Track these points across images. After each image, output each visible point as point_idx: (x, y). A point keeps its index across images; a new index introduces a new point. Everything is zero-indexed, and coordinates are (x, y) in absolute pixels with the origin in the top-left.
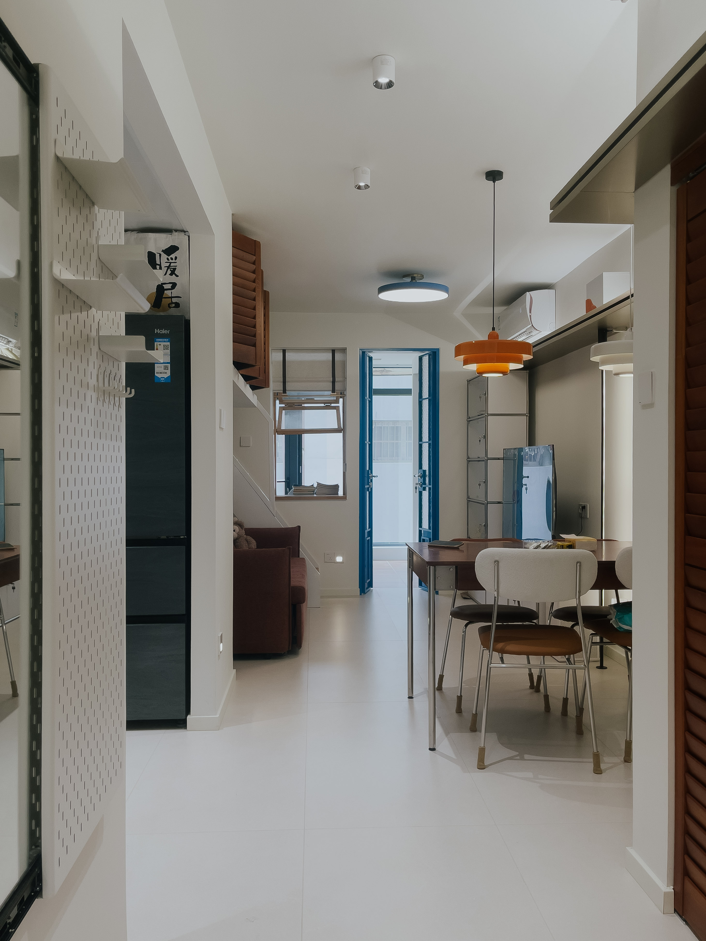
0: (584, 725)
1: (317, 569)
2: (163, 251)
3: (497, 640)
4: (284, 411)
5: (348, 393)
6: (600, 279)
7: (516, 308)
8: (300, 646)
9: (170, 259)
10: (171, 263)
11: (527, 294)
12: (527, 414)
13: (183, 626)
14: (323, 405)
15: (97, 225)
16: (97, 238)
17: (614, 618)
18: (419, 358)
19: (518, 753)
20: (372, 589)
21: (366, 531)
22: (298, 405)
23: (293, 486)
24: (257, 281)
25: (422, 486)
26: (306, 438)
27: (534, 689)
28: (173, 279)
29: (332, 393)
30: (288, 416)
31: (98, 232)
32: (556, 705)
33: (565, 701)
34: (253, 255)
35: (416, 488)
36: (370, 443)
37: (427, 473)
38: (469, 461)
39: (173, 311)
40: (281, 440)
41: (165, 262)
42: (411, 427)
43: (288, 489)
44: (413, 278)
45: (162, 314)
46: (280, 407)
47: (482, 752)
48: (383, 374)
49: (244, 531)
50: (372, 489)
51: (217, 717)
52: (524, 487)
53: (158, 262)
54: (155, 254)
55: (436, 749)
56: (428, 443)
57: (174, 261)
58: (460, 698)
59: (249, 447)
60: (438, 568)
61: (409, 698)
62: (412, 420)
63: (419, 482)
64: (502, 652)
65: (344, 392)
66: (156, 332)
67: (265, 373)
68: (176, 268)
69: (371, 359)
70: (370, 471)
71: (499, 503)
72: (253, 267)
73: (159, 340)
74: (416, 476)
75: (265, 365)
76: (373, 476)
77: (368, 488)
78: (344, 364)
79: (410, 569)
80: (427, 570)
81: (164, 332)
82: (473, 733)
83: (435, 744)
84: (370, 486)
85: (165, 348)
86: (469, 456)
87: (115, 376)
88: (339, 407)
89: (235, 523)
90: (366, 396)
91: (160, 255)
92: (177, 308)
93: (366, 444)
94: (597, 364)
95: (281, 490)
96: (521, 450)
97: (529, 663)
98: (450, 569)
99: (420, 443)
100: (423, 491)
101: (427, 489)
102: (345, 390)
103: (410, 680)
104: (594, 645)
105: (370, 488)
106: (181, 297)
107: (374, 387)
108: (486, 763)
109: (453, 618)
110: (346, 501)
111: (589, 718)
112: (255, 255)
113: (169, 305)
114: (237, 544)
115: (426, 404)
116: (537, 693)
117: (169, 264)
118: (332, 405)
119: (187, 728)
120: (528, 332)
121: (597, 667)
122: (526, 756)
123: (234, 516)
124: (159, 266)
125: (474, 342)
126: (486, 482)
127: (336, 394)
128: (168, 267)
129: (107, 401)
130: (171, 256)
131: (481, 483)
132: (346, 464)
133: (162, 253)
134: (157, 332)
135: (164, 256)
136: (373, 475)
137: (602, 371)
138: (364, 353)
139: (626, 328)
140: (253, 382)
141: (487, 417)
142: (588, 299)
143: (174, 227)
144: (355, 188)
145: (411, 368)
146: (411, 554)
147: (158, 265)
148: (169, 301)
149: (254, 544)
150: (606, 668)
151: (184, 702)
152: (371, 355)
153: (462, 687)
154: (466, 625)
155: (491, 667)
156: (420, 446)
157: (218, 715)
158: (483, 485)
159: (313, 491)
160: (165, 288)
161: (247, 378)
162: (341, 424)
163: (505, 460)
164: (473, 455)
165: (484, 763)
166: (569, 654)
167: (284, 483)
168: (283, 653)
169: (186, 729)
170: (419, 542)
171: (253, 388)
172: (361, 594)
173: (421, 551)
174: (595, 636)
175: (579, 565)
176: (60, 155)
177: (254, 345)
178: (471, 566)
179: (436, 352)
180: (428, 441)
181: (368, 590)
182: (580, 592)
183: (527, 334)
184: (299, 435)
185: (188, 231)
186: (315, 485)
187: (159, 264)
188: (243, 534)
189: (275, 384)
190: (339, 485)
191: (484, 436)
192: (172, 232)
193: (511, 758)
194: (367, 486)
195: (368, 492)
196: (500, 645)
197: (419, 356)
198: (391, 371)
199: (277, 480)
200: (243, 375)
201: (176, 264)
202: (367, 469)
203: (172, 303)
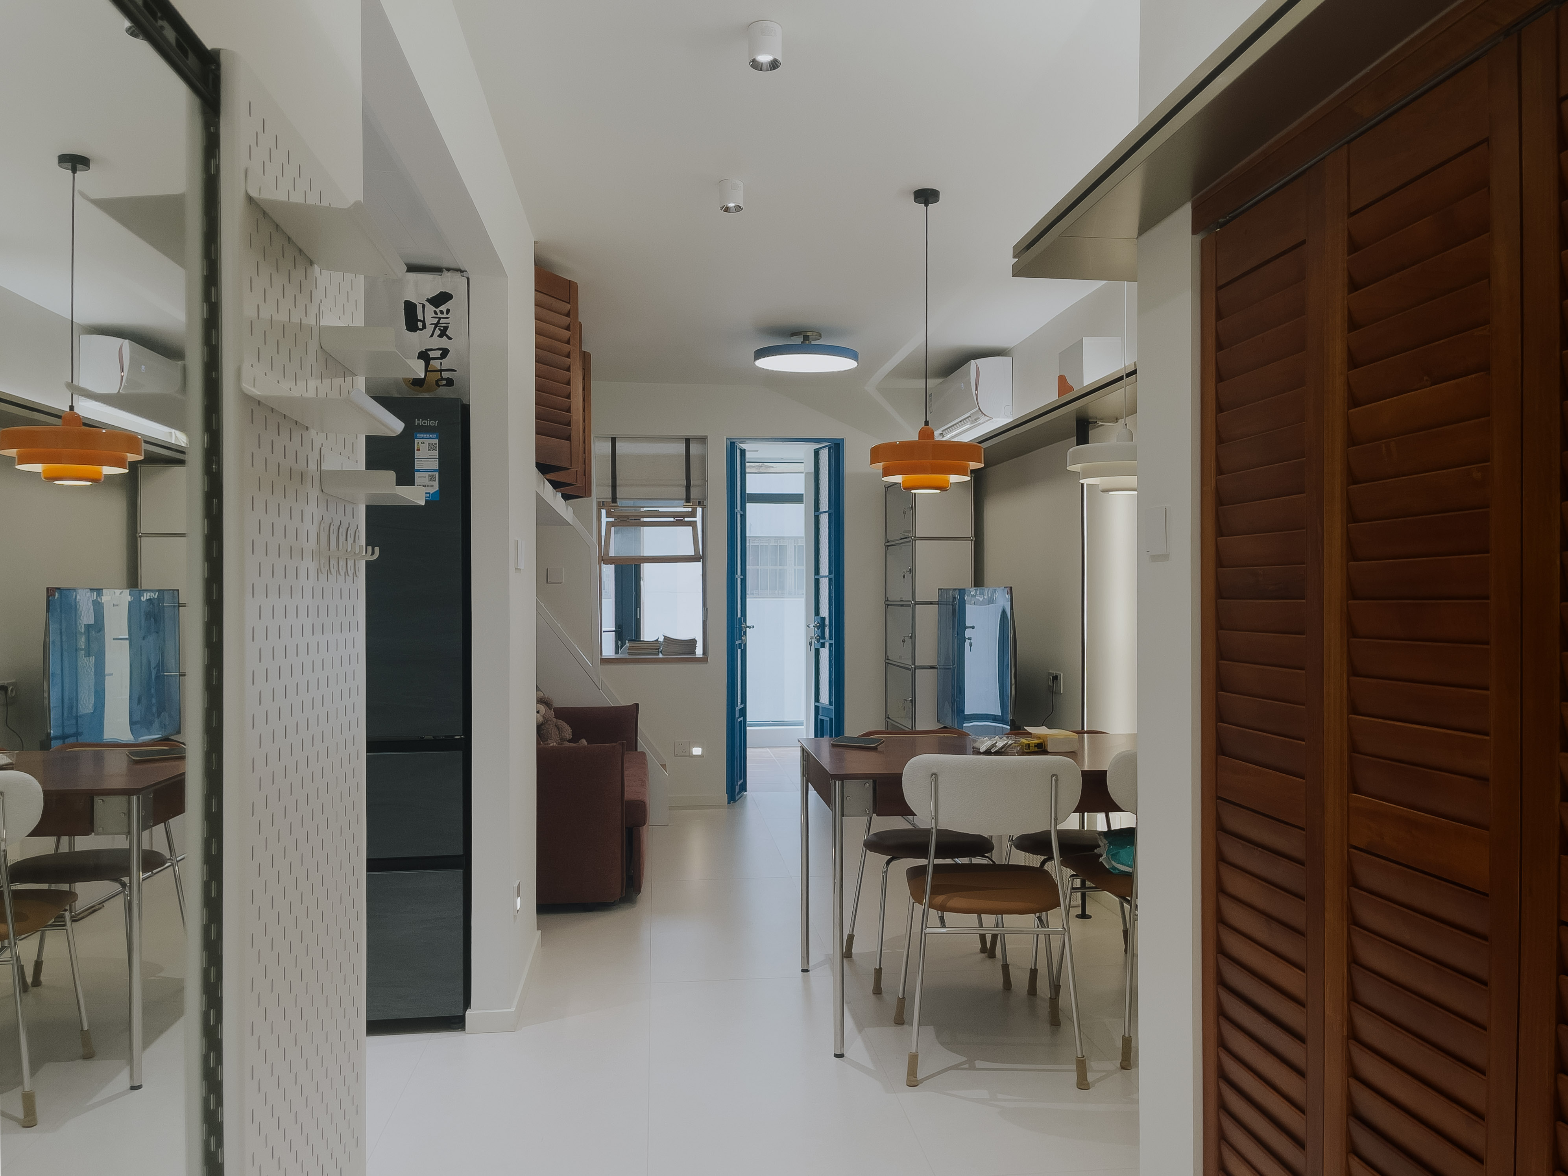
0: (1061, 1010)
1: (664, 766)
2: (428, 300)
3: (935, 891)
4: (613, 529)
5: (710, 503)
6: (1078, 348)
7: (955, 381)
8: (638, 890)
9: (439, 313)
10: (440, 318)
11: (972, 363)
12: (972, 538)
13: (460, 873)
14: (672, 519)
15: (318, 294)
16: (318, 317)
17: (1105, 854)
18: (814, 452)
19: (965, 1059)
20: (746, 794)
21: (737, 709)
22: (635, 520)
23: (627, 641)
24: (572, 341)
25: (819, 641)
26: (647, 569)
27: (986, 953)
28: (444, 343)
29: (686, 502)
30: (619, 535)
31: (319, 305)
32: (1020, 979)
33: (1034, 972)
34: (568, 303)
35: (811, 644)
36: (742, 577)
37: (827, 622)
38: (888, 604)
39: (444, 392)
40: (609, 572)
41: (432, 317)
42: (803, 546)
43: (619, 642)
44: (806, 338)
45: (426, 395)
46: (607, 522)
47: (913, 1060)
48: (761, 471)
49: (554, 711)
50: (745, 645)
51: (511, 1011)
52: (968, 642)
53: (420, 317)
54: (416, 305)
55: (845, 1055)
56: (828, 578)
57: (445, 315)
58: (878, 972)
59: (560, 583)
60: (847, 783)
61: (804, 971)
62: (803, 536)
63: (815, 635)
64: (943, 908)
65: (703, 502)
66: (416, 424)
67: (585, 475)
68: (448, 326)
69: (743, 452)
70: (742, 618)
71: (932, 667)
72: (566, 320)
73: (422, 435)
74: (810, 626)
75: (585, 464)
76: (748, 627)
77: (740, 644)
78: (703, 459)
79: (804, 777)
80: (830, 784)
81: (428, 423)
82: (899, 1028)
83: (843, 1047)
84: (743, 641)
85: (431, 447)
86: (888, 598)
87: (348, 528)
88: (695, 522)
89: (540, 701)
90: (737, 509)
91: (424, 306)
92: (450, 386)
93: (737, 578)
94: (1076, 474)
95: (608, 648)
96: (962, 592)
97: (981, 925)
98: (865, 785)
99: (817, 577)
100: (821, 647)
101: (827, 645)
102: (706, 498)
103: (804, 942)
104: (1075, 892)
105: (742, 645)
106: (455, 371)
107: (749, 490)
108: (920, 1076)
109: (867, 850)
110: (707, 664)
111: (1068, 999)
112: (569, 303)
113: (437, 381)
114: (542, 732)
115: (824, 520)
116: (992, 959)
117: (438, 319)
118: (686, 519)
119: (465, 1029)
120: (973, 419)
121: (1078, 916)
122: (979, 1064)
123: (538, 689)
124: (422, 323)
125: (898, 443)
126: (913, 637)
127: (691, 504)
128: (436, 325)
129: (334, 571)
130: (441, 308)
131: (905, 638)
132: (707, 609)
133: (427, 304)
134: (419, 421)
135: (429, 309)
136: (748, 625)
137: (1083, 485)
138: (733, 444)
139: (1116, 419)
140: (568, 490)
141: (914, 542)
142: (1061, 376)
143: (445, 264)
144: (721, 210)
145: (803, 463)
146: (806, 757)
147: (420, 321)
148: (437, 376)
149: (568, 732)
150: (1090, 917)
151: (461, 990)
152: (743, 446)
153: (883, 951)
154: (888, 863)
155: (926, 932)
156: (817, 582)
157: (515, 1009)
158: (909, 641)
159: (658, 649)
160: (431, 357)
161: (556, 485)
162: (699, 549)
163: (941, 604)
164: (894, 597)
165: (916, 1078)
166: (1040, 911)
167: (614, 633)
168: (613, 901)
169: (465, 1031)
170: (815, 737)
171: (566, 497)
172: (729, 803)
173: (818, 749)
174: (1076, 879)
175: (1055, 780)
176: (254, 194)
177: (569, 438)
178: (895, 781)
179: (839, 443)
180: (828, 574)
181: (740, 796)
182: (1056, 819)
183: (973, 421)
184: (636, 565)
185: (466, 271)
186: (661, 639)
187: (422, 319)
188: (552, 717)
189: (599, 488)
190: (696, 639)
191: (910, 569)
192: (442, 272)
193: (956, 1067)
194: (737, 642)
195: (739, 651)
196: (940, 899)
197: (814, 450)
198: (773, 467)
199: (603, 629)
200: (550, 481)
201: (449, 321)
202: (739, 616)
203: (442, 379)
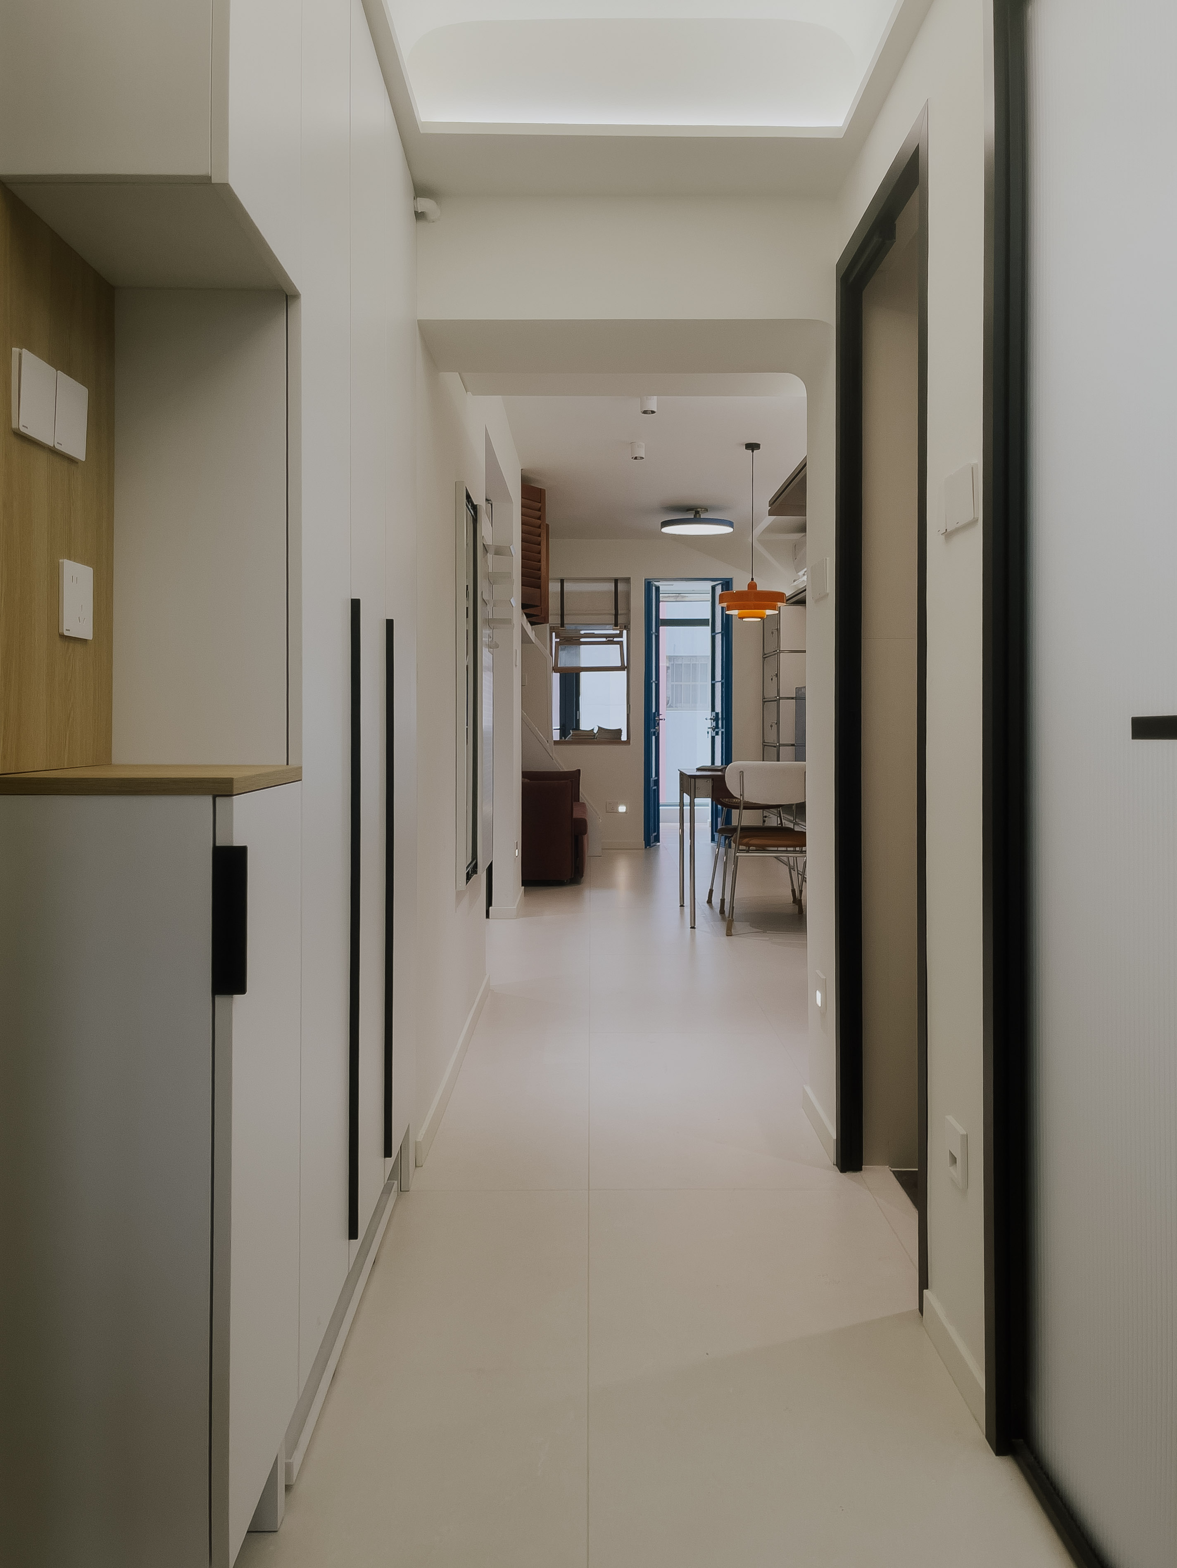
1: (598, 811)
4: (561, 646)
5: (633, 626)
8: (581, 878)
14: (604, 639)
18: (711, 588)
21: (652, 779)
22: (576, 640)
23: (569, 730)
25: (715, 730)
26: (584, 676)
29: (615, 627)
30: (565, 652)
34: (539, 503)
37: (720, 716)
38: (762, 700)
44: (697, 512)
46: (556, 642)
48: (678, 600)
50: (658, 733)
51: (513, 910)
55: (695, 928)
56: (720, 683)
60: (697, 780)
61: (681, 907)
63: (712, 726)
64: (748, 845)
65: (628, 626)
67: (545, 607)
69: (658, 588)
70: (656, 714)
71: (793, 745)
72: (539, 514)
74: (707, 719)
75: (546, 600)
76: (660, 720)
77: (654, 732)
78: (627, 595)
80: (689, 783)
83: (695, 924)
84: (656, 729)
86: (763, 696)
88: (622, 641)
90: (653, 631)
93: (652, 683)
98: (707, 781)
99: (713, 682)
100: (716, 734)
101: (720, 732)
102: (629, 624)
107: (662, 616)
108: (734, 933)
110: (629, 745)
115: (718, 639)
118: (615, 639)
122: (768, 932)
125: (735, 592)
126: (778, 723)
127: (618, 628)
131: (773, 724)
132: (630, 706)
138: (649, 582)
140: (534, 619)
141: (779, 654)
144: (632, 458)
152: (658, 584)
156: (713, 686)
157: (516, 907)
158: (776, 728)
159: (592, 736)
161: (529, 617)
162: (624, 661)
163: (793, 700)
164: (767, 695)
168: (564, 883)
169: (489, 918)
171: (532, 624)
172: (646, 847)
177: (538, 585)
179: (729, 581)
180: (720, 680)
181: (654, 844)
184: (576, 673)
186: (595, 730)
189: (553, 617)
190: (622, 729)
191: (777, 674)
194: (652, 730)
195: (654, 736)
196: (745, 841)
198: (687, 597)
202: (654, 711)
